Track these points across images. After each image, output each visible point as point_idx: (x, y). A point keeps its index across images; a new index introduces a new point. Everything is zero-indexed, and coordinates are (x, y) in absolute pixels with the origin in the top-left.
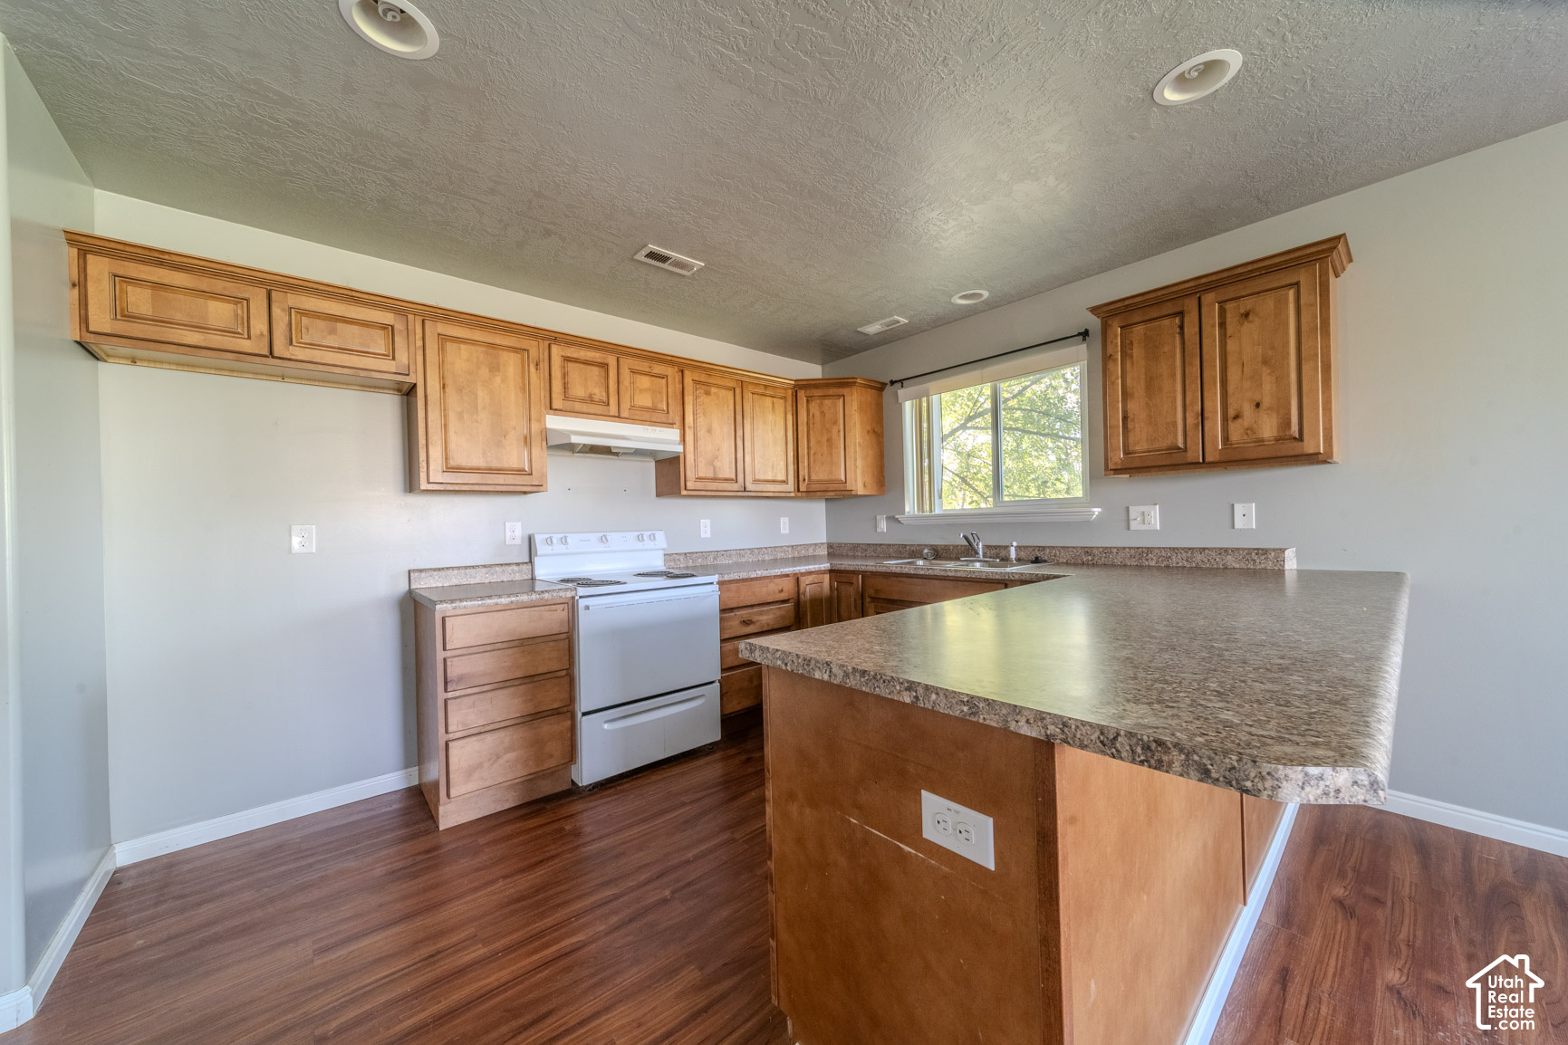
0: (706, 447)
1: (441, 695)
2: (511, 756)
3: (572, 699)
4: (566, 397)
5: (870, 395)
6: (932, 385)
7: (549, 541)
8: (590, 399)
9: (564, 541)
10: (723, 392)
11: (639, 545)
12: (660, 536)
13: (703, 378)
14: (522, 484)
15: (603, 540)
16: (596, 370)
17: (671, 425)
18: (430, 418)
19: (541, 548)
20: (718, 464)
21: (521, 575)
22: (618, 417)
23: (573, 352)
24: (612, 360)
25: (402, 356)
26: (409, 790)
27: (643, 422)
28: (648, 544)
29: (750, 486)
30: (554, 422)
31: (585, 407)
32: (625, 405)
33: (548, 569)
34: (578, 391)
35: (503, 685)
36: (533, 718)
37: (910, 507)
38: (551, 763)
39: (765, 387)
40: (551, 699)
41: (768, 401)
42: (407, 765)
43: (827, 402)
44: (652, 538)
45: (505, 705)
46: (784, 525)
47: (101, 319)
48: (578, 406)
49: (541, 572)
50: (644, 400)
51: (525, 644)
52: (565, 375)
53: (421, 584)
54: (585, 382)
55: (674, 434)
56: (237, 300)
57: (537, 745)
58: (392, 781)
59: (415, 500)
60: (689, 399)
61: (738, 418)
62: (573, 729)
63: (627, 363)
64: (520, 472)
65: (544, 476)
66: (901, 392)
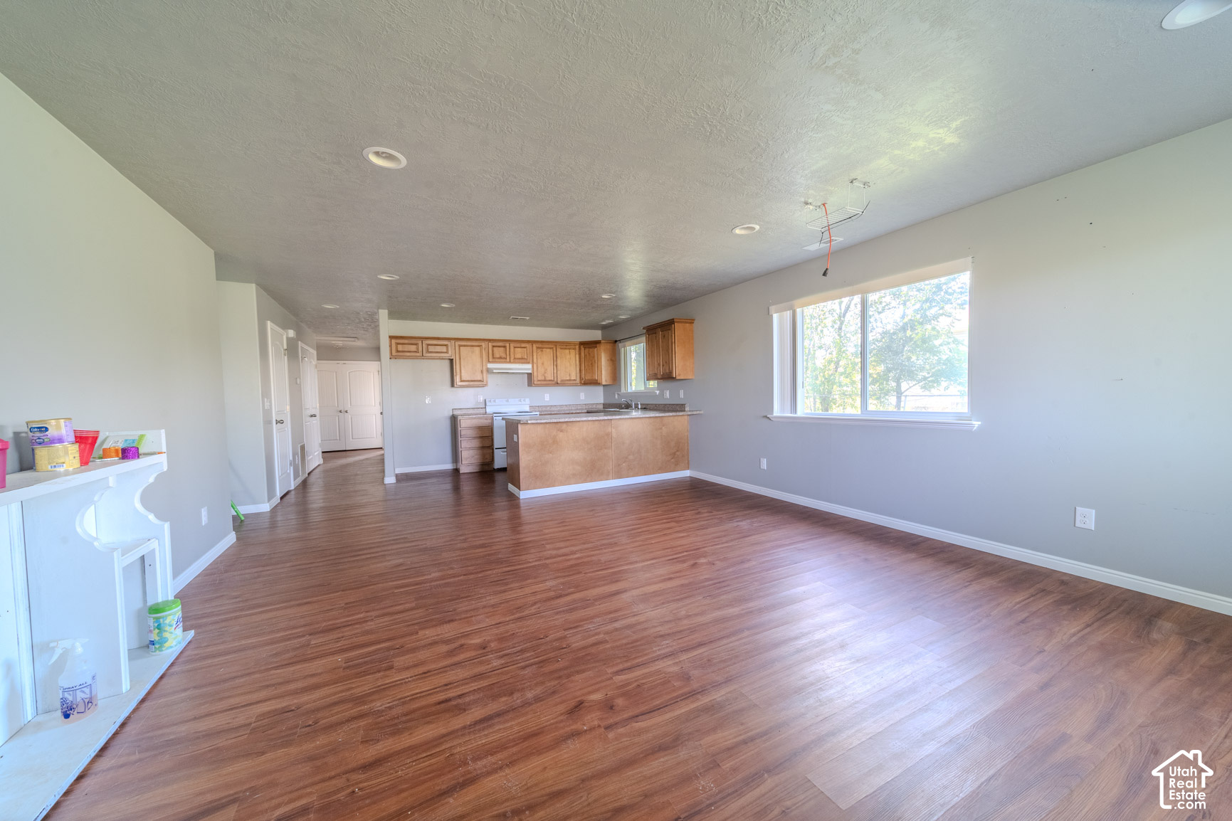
0: (541, 370)
1: (460, 439)
2: (476, 457)
3: (493, 445)
4: (493, 358)
5: (609, 346)
6: (627, 343)
7: (490, 401)
8: (501, 358)
9: (495, 401)
10: (548, 350)
11: (520, 403)
12: (527, 400)
13: (540, 346)
14: (480, 383)
15: (507, 401)
16: (502, 349)
17: (529, 363)
18: (457, 367)
19: (488, 404)
20: (546, 375)
21: (482, 411)
22: (510, 362)
23: (495, 344)
24: (508, 345)
25: (450, 352)
26: (454, 469)
27: (519, 363)
28: (523, 402)
29: (559, 382)
30: (490, 366)
31: (499, 360)
32: (512, 359)
33: (489, 410)
34: (497, 355)
35: (475, 438)
36: (483, 448)
37: (623, 390)
38: (487, 461)
39: (565, 345)
40: (487, 443)
41: (567, 351)
42: (453, 463)
43: (591, 350)
44: (524, 400)
45: (476, 443)
46: (582, 396)
47: (394, 353)
48: (497, 360)
49: (487, 410)
50: (519, 356)
51: (480, 428)
52: (493, 351)
53: (456, 413)
54: (499, 352)
55: (530, 366)
56: (416, 344)
57: (483, 456)
58: (449, 466)
59: (453, 389)
60: (535, 354)
61: (555, 359)
62: (493, 453)
63: (512, 345)
64: (480, 381)
65: (487, 382)
66: (620, 344)
